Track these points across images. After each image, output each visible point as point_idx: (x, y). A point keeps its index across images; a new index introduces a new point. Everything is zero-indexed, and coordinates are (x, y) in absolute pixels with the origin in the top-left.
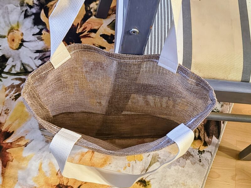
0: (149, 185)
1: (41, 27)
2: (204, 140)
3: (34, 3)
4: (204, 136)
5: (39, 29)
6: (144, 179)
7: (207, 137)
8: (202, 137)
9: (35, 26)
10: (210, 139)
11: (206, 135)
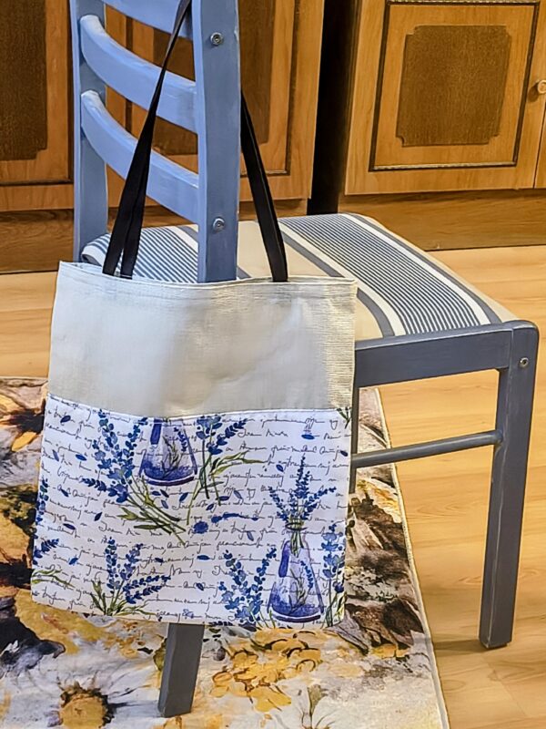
2: (398, 642)
4: (393, 637)
7: (399, 636)
8: (390, 639)
10: (408, 637)
11: (394, 633)
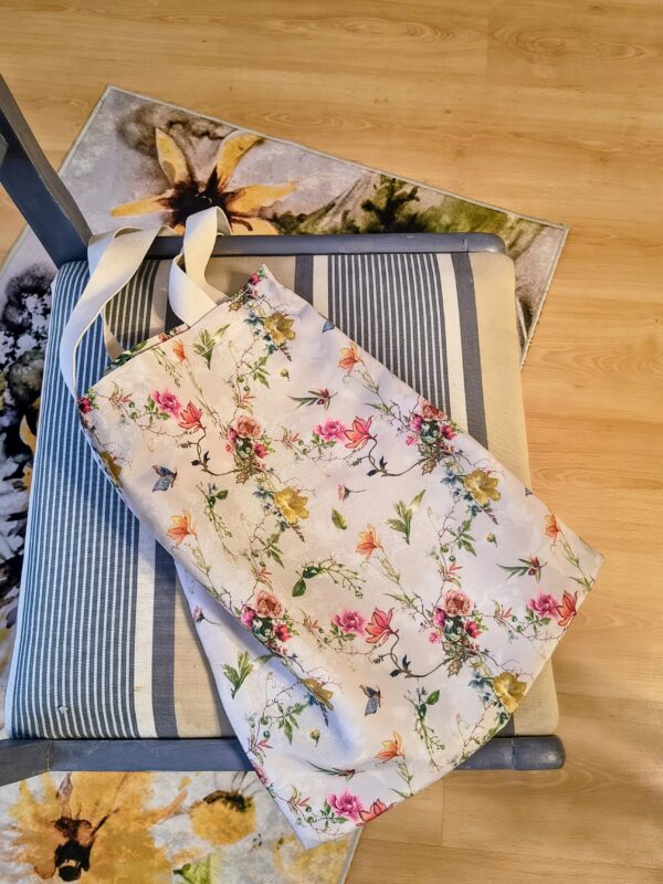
0: (250, 805)
1: (20, 457)
3: (5, 404)
5: (16, 463)
6: (240, 792)
9: (8, 457)
